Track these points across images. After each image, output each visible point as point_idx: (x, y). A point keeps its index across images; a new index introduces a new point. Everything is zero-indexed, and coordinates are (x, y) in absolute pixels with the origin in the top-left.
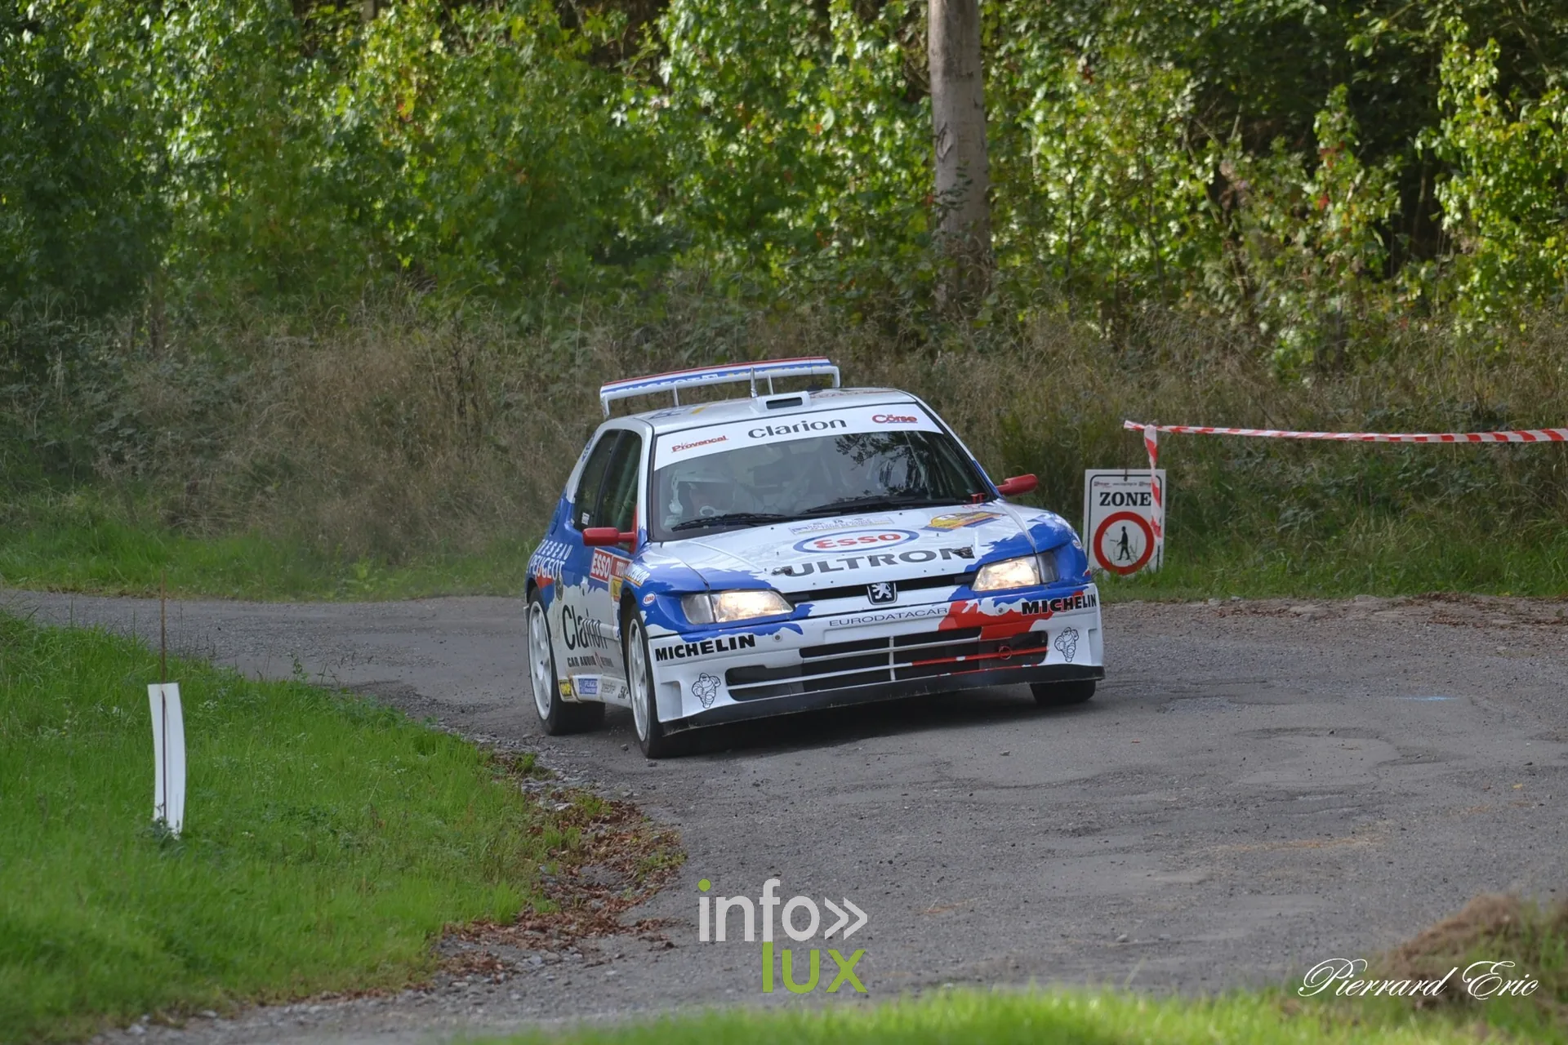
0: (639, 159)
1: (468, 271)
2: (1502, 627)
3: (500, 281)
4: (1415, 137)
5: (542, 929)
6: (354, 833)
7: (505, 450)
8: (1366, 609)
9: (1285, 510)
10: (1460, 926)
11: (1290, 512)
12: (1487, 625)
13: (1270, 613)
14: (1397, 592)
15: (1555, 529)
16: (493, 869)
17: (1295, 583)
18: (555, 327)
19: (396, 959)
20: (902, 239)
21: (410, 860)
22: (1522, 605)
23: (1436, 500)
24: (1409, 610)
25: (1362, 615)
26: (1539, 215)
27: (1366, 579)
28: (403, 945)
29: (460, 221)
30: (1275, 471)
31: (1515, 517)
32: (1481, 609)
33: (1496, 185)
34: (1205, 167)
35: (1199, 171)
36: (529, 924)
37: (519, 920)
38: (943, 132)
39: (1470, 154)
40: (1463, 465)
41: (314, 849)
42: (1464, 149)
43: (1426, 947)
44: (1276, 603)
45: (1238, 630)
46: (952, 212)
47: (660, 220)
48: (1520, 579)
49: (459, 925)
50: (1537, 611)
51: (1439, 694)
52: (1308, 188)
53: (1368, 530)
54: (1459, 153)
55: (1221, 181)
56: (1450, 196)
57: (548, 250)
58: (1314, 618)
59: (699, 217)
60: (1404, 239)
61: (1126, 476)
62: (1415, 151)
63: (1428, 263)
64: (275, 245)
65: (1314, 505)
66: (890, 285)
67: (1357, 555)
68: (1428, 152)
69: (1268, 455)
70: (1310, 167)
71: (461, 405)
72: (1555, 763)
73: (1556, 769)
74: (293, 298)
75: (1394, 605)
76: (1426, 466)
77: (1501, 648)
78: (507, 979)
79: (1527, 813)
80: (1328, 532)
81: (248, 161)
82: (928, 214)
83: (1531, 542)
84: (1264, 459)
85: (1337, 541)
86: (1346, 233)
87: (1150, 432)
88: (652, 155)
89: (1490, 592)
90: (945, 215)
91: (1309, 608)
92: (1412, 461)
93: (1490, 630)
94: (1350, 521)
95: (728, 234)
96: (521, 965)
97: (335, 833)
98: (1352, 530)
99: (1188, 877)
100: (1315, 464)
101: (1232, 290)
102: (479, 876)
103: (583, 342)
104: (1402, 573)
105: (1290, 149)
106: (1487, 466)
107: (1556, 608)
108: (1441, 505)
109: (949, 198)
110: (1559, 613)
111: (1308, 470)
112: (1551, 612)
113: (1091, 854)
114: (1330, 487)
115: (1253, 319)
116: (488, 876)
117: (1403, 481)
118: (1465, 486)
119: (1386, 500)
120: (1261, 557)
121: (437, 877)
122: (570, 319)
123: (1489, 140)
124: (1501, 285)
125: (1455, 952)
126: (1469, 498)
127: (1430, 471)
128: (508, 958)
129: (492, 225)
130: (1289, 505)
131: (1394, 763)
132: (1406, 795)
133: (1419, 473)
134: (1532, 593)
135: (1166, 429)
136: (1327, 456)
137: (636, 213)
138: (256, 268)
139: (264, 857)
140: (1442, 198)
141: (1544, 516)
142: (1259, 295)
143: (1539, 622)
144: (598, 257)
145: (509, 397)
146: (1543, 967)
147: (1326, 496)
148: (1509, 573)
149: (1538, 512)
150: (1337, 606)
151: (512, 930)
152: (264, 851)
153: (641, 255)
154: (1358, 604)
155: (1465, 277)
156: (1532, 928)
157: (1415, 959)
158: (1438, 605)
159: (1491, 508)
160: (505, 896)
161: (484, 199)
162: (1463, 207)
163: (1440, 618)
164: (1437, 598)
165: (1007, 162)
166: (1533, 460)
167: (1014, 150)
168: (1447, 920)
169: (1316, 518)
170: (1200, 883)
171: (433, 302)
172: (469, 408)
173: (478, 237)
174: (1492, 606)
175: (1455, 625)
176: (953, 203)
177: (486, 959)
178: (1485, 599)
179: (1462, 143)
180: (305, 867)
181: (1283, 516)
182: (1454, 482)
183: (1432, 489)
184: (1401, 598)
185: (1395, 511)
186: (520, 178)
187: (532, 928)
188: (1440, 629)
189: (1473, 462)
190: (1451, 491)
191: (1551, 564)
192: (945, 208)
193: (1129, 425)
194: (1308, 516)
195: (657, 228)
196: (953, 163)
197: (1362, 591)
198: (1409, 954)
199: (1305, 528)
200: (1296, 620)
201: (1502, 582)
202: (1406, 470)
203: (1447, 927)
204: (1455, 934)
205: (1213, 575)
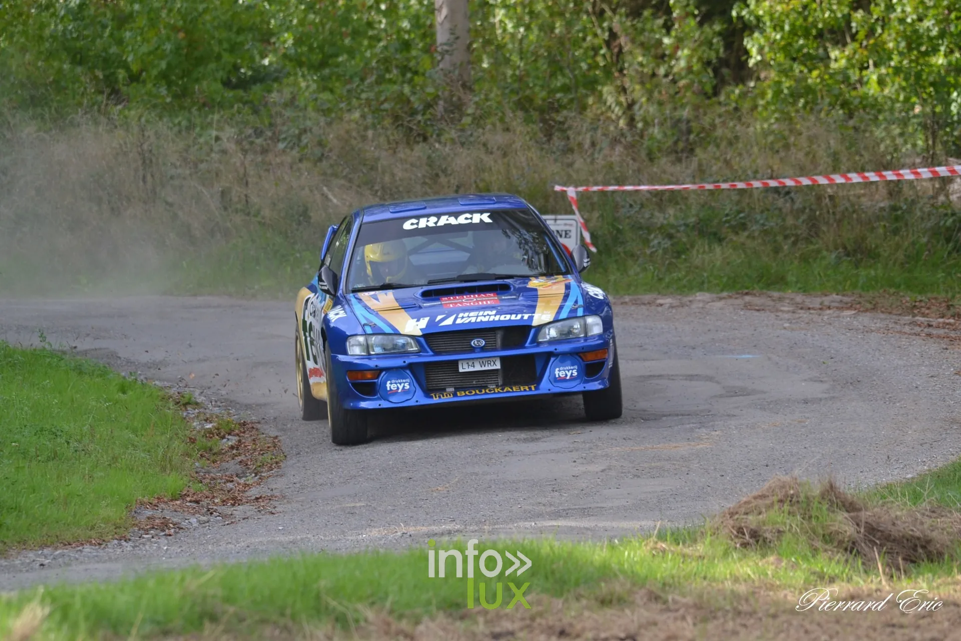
0: (254, 23)
1: (149, 94)
2: (788, 312)
3: (168, 100)
4: (731, 9)
5: (197, 502)
6: (79, 442)
7: (171, 205)
8: (703, 301)
9: (653, 240)
10: (763, 497)
11: (656, 242)
12: (777, 311)
13: (644, 304)
14: (722, 291)
15: (819, 251)
16: (166, 465)
17: (659, 285)
18: (202, 128)
19: (106, 521)
20: (416, 73)
21: (115, 459)
22: (799, 298)
23: (746, 234)
24: (730, 301)
25: (701, 305)
26: (808, 56)
27: (703, 283)
28: (109, 511)
29: (142, 61)
30: (647, 216)
31: (795, 243)
32: (774, 300)
33: (782, 38)
34: (603, 29)
35: (599, 31)
36: (188, 499)
37: (183, 497)
38: (441, 7)
39: (766, 19)
40: (762, 212)
41: (56, 453)
42: (762, 16)
43: (743, 510)
44: (647, 297)
45: (625, 314)
46: (447, 57)
47: (266, 62)
48: (797, 282)
49: (146, 500)
50: (808, 301)
51: (749, 353)
52: (666, 41)
53: (704, 252)
54: (758, 19)
55: (613, 35)
56: (753, 45)
57: (197, 80)
58: (672, 307)
59: (291, 60)
60: (725, 71)
61: (556, 220)
62: (731, 17)
63: (741, 86)
64: (28, 78)
65: (670, 237)
66: (409, 101)
67: (697, 268)
68: (740, 18)
69: (642, 206)
70: (668, 27)
71: (144, 178)
72: (820, 396)
73: (821, 400)
74: (39, 110)
75: (721, 299)
76: (739, 212)
77: (787, 325)
78: (176, 533)
79: (804, 427)
80: (678, 254)
81: (12, 25)
82: (433, 58)
83: (805, 259)
84: (640, 209)
85: (685, 260)
86: (689, 69)
87: (571, 192)
88: (262, 21)
89: (779, 290)
90: (442, 58)
91: (667, 301)
92: (731, 210)
93: (779, 314)
94: (692, 246)
95: (309, 70)
96: (184, 524)
97: (68, 443)
98: (694, 252)
99: (596, 467)
100: (671, 211)
101: (619, 103)
102: (158, 469)
103: (217, 139)
104: (725, 280)
105: (655, 16)
106: (777, 212)
107: (819, 300)
108: (748, 237)
109: (445, 48)
110: (821, 304)
111: (667, 216)
112: (816, 302)
113: (536, 453)
114: (680, 226)
115: (631, 121)
116: (164, 469)
117: (726, 222)
118: (763, 225)
119: (715, 234)
120: (638, 269)
121: (132, 470)
122: (210, 124)
123: (777, 11)
124: (784, 101)
125: (760, 513)
126: (766, 232)
127: (742, 215)
128: (175, 520)
129: (163, 65)
130: (655, 237)
131: (721, 396)
132: (728, 415)
133: (735, 217)
134: (805, 290)
135: (580, 189)
136: (678, 207)
137: (252, 59)
138: (16, 92)
139: (25, 458)
140: (749, 47)
141: (811, 243)
142: (636, 107)
143: (809, 309)
144: (227, 84)
145: (173, 172)
146: (814, 522)
147: (678, 231)
148: (791, 278)
149: (808, 240)
150: (686, 300)
151: (178, 502)
152: (25, 454)
153: (255, 83)
154: (698, 298)
155: (763, 95)
156: (807, 498)
157: (736, 517)
158: (747, 298)
159: (780, 238)
160: (173, 481)
161: (157, 49)
162: (761, 50)
163: (747, 307)
164: (747, 294)
165: (481, 25)
166: (805, 208)
167: (485, 18)
168: (755, 493)
169: (672, 245)
170: (603, 471)
171: (126, 112)
172: (149, 178)
173: (155, 72)
174: (780, 299)
175: (758, 310)
176: (447, 51)
177: (163, 521)
178: (776, 294)
179: (761, 13)
180: (50, 464)
181: (652, 244)
182: (757, 222)
183: (743, 226)
184: (725, 294)
185: (720, 240)
186: (181, 35)
187: (190, 502)
188: (749, 313)
189: (768, 210)
190: (754, 228)
191: (816, 272)
192: (443, 54)
193: (558, 188)
194: (667, 244)
195: (265, 67)
196: (447, 26)
197: (701, 290)
198: (732, 514)
199: (665, 251)
200: (660, 309)
201: (787, 284)
202: (727, 215)
203: (755, 498)
204: (760, 502)
205: (609, 281)
